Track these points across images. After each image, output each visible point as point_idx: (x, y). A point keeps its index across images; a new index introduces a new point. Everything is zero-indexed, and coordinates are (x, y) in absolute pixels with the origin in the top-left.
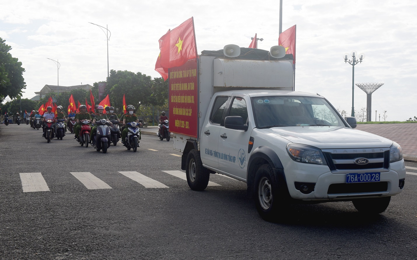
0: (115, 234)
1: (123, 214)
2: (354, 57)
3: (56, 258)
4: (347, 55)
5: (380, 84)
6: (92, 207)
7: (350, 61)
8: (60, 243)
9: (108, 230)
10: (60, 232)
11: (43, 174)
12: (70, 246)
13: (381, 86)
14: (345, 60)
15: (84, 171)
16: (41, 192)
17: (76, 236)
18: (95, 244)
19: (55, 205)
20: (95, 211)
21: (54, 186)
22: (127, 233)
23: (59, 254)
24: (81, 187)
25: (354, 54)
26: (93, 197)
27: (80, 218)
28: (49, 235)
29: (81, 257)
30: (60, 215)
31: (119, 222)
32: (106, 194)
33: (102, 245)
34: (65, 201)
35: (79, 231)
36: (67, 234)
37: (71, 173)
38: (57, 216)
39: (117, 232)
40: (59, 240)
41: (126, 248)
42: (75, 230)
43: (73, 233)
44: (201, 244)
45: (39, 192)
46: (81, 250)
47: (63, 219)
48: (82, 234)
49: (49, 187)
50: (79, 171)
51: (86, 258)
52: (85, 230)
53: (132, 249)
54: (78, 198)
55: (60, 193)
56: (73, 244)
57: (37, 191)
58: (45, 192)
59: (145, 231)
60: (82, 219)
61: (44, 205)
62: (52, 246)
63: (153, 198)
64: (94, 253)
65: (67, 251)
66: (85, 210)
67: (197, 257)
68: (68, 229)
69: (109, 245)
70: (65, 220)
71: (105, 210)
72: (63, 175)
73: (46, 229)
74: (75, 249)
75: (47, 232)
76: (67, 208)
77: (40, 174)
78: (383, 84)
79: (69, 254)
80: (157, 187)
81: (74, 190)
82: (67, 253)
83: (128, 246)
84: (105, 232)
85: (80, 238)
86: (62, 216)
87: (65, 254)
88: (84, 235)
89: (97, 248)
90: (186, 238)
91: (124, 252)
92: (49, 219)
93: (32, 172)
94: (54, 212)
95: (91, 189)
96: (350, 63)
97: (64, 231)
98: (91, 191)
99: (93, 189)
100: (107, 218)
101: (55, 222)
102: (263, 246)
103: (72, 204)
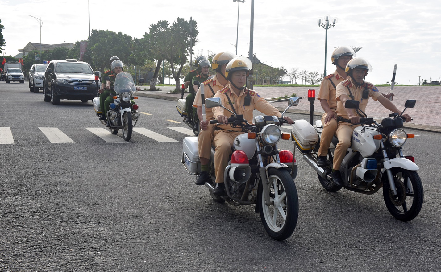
0: (65, 182)
1: (77, 165)
2: (327, 21)
3: (6, 200)
4: (320, 19)
5: (359, 48)
6: (50, 159)
7: (323, 25)
8: (13, 188)
9: (60, 178)
10: (15, 179)
11: (11, 129)
12: (20, 191)
13: (359, 49)
14: (319, 24)
15: (52, 127)
16: (6, 145)
17: (28, 183)
18: (44, 189)
19: (16, 157)
20: (52, 162)
21: (19, 140)
22: (76, 181)
23: (10, 197)
24: (44, 141)
25: (327, 18)
26: (54, 150)
27: (37, 167)
28: (4, 182)
29: (29, 200)
30: (19, 165)
31: (72, 171)
32: (67, 147)
33: (51, 190)
34: (26, 153)
35: (33, 179)
36: (20, 181)
37: (39, 128)
38: (16, 165)
39: (67, 180)
40: (12, 186)
41: (72, 193)
42: (30, 177)
43: (27, 180)
44: (141, 191)
45: (4, 144)
46: (30, 194)
47: (20, 169)
48: (35, 181)
49: (14, 140)
50: (47, 127)
51: (33, 201)
52: (38, 178)
53: (77, 194)
54: (39, 150)
55: (24, 146)
56: (25, 189)
57: (2, 144)
58: (10, 144)
59: (94, 179)
60: (39, 169)
61: (5, 156)
62: (4, 191)
63: (111, 152)
64: (42, 197)
65: (17, 195)
66: (43, 161)
67: (133, 201)
68: (23, 177)
69: (57, 191)
70: (22, 169)
71: (61, 162)
72: (31, 130)
73: (3, 177)
74: (25, 194)
75: (3, 179)
76: (27, 159)
77: (9, 128)
78: (362, 48)
79: (19, 197)
80: (117, 142)
81: (38, 143)
82: (16, 197)
83: (74, 192)
84: (56, 179)
85: (32, 184)
86: (21, 166)
87: (15, 197)
88: (36, 182)
89: (45, 193)
90: (129, 186)
91: (69, 196)
92: (8, 168)
93: (2, 126)
94: (13, 162)
95: (54, 142)
96: (323, 27)
97: (19, 178)
98: (53, 144)
99: (56, 143)
100: (62, 168)
101: (13, 170)
102: (196, 193)
103: (33, 155)
